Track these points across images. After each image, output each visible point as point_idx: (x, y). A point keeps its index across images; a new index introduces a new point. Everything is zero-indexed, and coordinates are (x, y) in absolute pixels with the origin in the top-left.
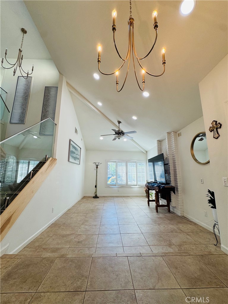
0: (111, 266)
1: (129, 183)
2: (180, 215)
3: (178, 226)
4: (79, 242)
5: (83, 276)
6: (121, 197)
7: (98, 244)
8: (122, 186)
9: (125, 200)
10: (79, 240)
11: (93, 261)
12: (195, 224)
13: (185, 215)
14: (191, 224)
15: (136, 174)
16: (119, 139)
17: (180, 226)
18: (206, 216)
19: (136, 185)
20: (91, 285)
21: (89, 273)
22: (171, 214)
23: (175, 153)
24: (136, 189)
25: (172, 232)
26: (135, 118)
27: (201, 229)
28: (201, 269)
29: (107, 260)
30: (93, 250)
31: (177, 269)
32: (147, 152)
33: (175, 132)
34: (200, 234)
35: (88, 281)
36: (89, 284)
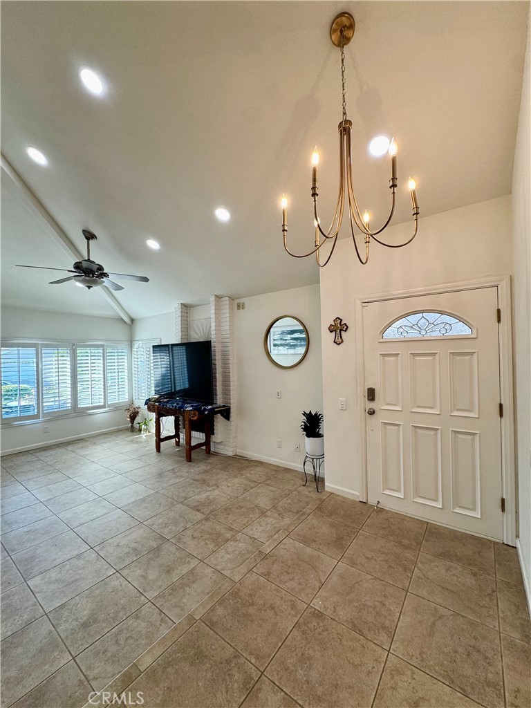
0: (248, 604)
1: (82, 404)
2: (230, 454)
3: (244, 476)
4: (85, 625)
5: (229, 661)
6: (58, 446)
7: (144, 591)
8: (58, 416)
9: (82, 452)
10: (77, 620)
11: (208, 624)
12: (261, 463)
13: (240, 452)
14: (257, 466)
15: (104, 378)
16: (89, 287)
17: (248, 475)
18: (279, 447)
19: (103, 407)
20: (257, 657)
21: (232, 646)
22: (215, 456)
23: (226, 340)
24: (101, 416)
25: (246, 490)
26: (153, 244)
27: (275, 468)
28: (332, 525)
29: (231, 601)
30: (150, 610)
31: (315, 541)
32: (132, 320)
33: (232, 299)
34: (279, 476)
35: (246, 659)
36: (253, 661)
